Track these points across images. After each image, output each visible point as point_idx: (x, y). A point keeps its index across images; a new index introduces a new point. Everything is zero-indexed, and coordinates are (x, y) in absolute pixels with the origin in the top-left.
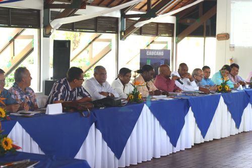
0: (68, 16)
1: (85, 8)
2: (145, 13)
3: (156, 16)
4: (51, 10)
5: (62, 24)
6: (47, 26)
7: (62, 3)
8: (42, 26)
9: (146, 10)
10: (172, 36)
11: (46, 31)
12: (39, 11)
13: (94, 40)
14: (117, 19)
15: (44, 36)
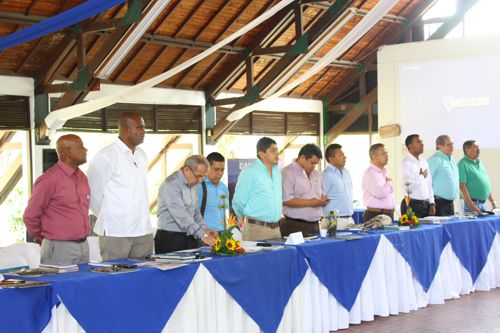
0: (73, 104)
1: (99, 89)
2: (243, 95)
3: (261, 100)
4: (51, 95)
5: (66, 119)
6: (40, 124)
7: (62, 82)
8: (33, 124)
9: (244, 90)
10: (318, 134)
11: (39, 134)
12: (27, 99)
13: (167, 146)
14: (200, 108)
15: (38, 143)
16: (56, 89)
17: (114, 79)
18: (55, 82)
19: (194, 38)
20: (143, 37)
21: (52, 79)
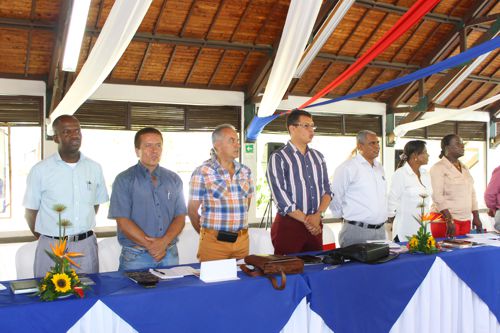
0: (414, 120)
1: (434, 111)
4: (396, 115)
5: (407, 131)
6: (390, 133)
7: (404, 106)
8: (384, 133)
11: (389, 140)
12: (381, 117)
14: (485, 123)
15: (388, 146)
16: (401, 110)
17: (447, 105)
18: (399, 106)
19: (490, 76)
20: (468, 77)
21: (397, 104)
